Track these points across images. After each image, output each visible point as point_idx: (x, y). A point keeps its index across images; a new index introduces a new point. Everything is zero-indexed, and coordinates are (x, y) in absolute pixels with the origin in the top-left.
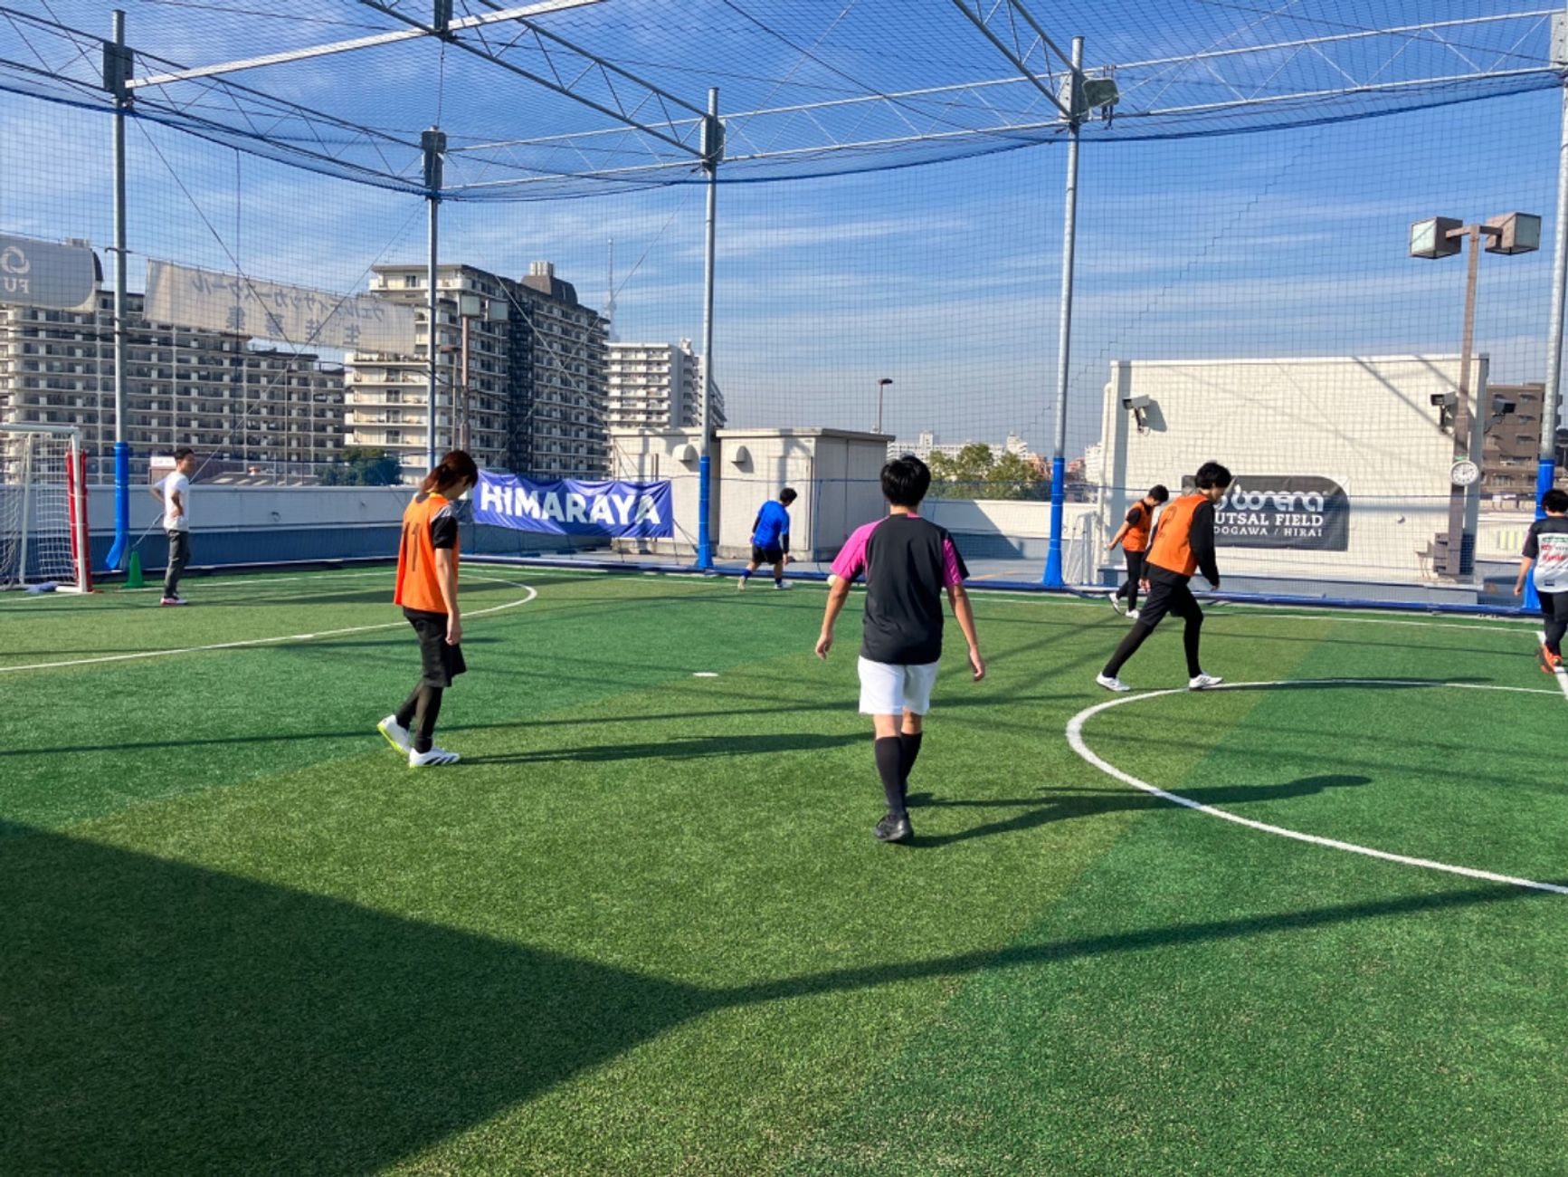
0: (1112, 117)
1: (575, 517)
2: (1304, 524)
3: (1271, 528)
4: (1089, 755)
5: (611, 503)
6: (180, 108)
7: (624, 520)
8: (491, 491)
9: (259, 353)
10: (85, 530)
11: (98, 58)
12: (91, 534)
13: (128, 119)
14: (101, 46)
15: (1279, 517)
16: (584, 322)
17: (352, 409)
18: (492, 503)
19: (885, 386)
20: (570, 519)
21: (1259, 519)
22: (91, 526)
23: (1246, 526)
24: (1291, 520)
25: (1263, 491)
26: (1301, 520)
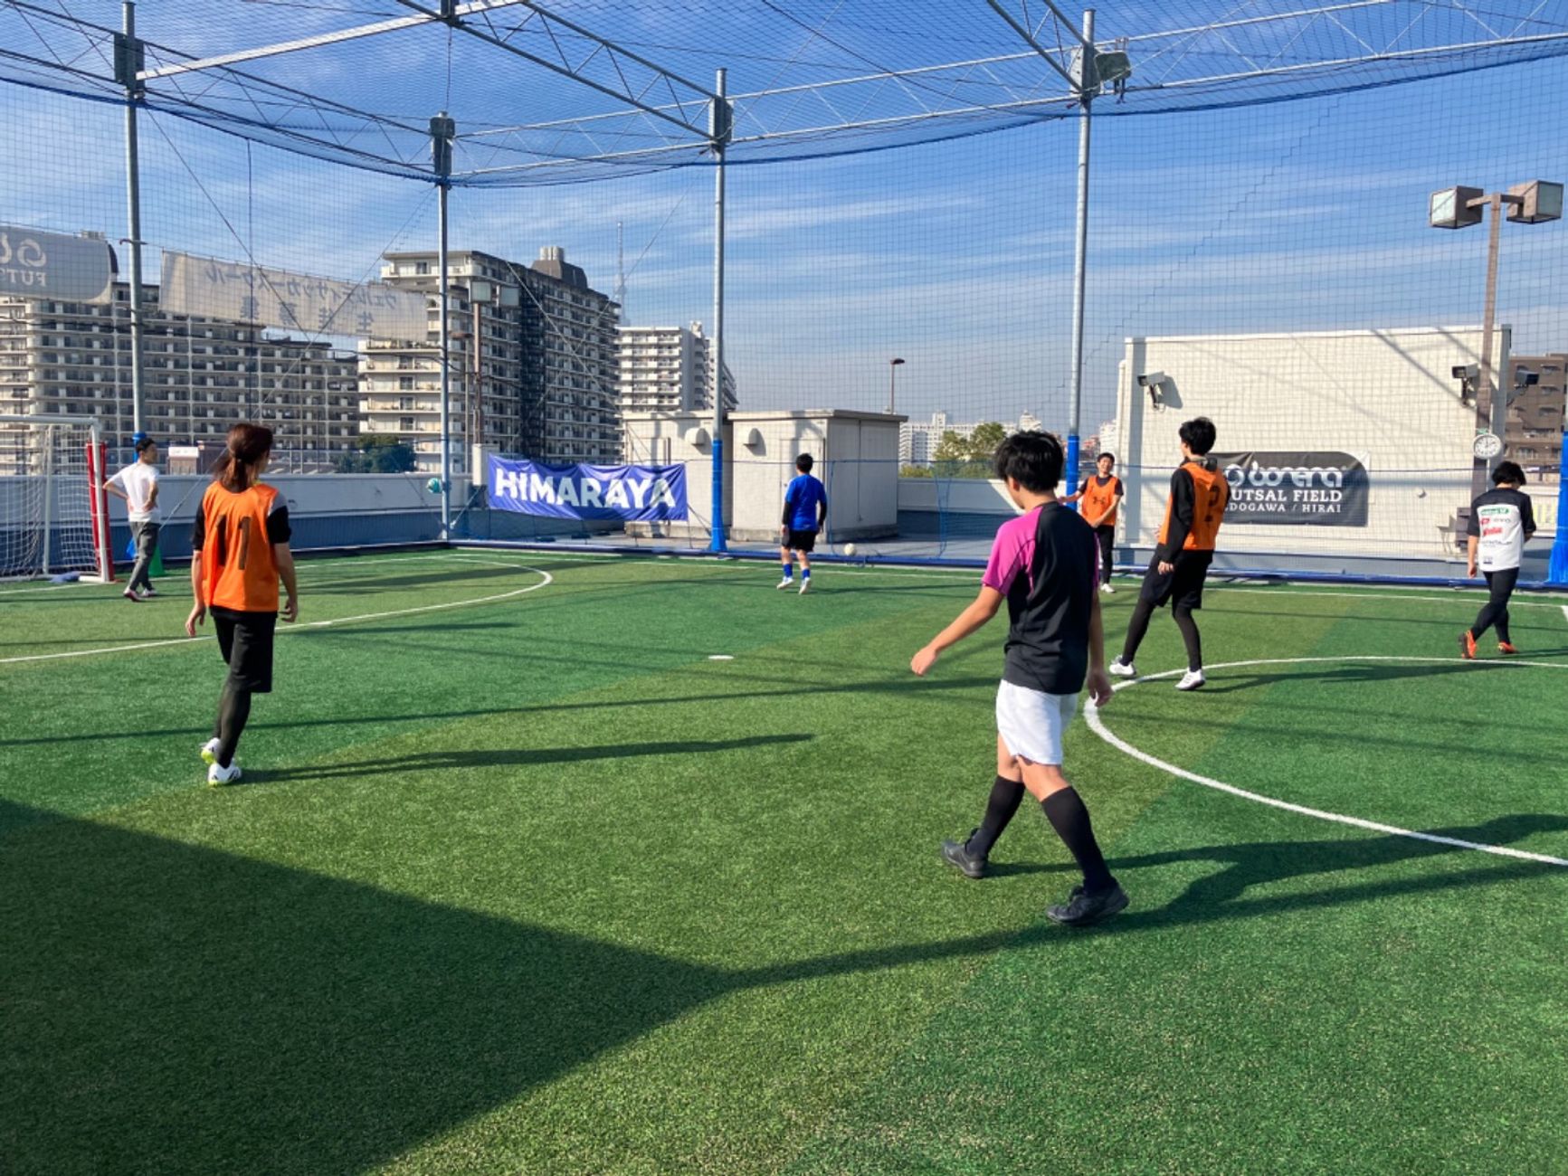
0: (1124, 90)
1: (590, 502)
2: (1323, 500)
3: (1289, 505)
4: (1106, 735)
5: (626, 486)
6: (190, 99)
7: (639, 504)
8: (506, 477)
9: (273, 342)
10: (106, 520)
11: (109, 50)
12: (112, 524)
13: (140, 111)
14: (112, 38)
15: (1297, 493)
16: (594, 306)
17: (365, 397)
18: (506, 489)
19: (897, 366)
20: (585, 504)
21: (1277, 496)
22: (112, 516)
23: (1264, 502)
24: (1309, 495)
25: (1280, 467)
26: (1319, 496)
